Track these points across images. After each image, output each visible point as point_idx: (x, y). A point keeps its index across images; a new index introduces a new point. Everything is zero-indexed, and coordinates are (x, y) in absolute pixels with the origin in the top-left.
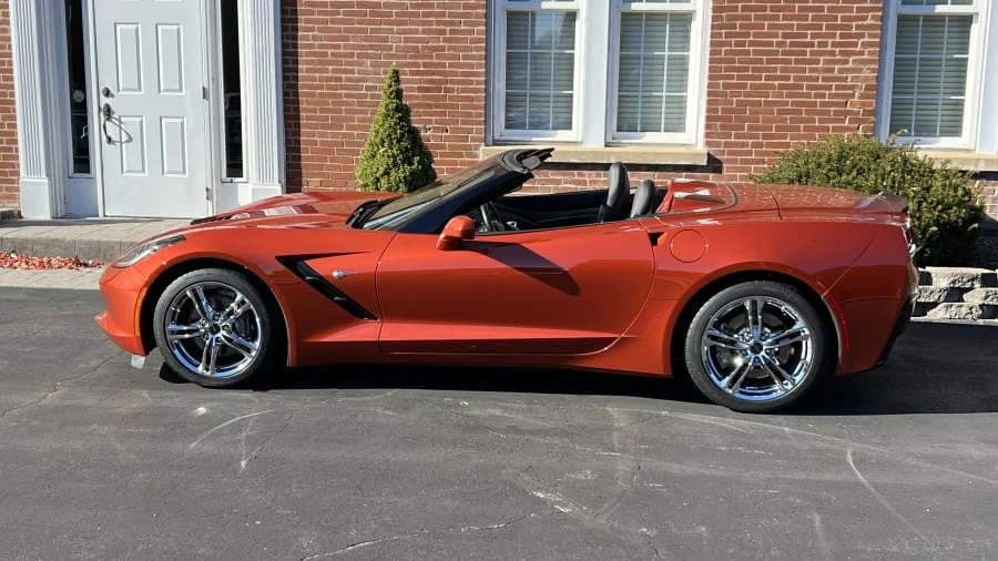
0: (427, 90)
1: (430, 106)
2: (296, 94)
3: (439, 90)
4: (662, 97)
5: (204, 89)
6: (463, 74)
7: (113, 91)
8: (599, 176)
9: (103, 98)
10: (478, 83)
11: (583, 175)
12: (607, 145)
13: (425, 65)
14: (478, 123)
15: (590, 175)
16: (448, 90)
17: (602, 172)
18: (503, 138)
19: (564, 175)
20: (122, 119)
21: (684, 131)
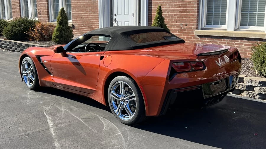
0: (182, 12)
1: (183, 17)
2: (151, 15)
3: (185, 12)
4: (256, 13)
5: (133, 14)
6: (192, 7)
7: (116, 15)
8: (230, 41)
9: (115, 16)
10: (195, 10)
11: (225, 41)
12: (235, 30)
13: (182, 5)
14: (195, 23)
15: (227, 41)
16: (187, 12)
17: (231, 40)
18: (205, 28)
19: (219, 40)
20: (118, 22)
21: (263, 26)
